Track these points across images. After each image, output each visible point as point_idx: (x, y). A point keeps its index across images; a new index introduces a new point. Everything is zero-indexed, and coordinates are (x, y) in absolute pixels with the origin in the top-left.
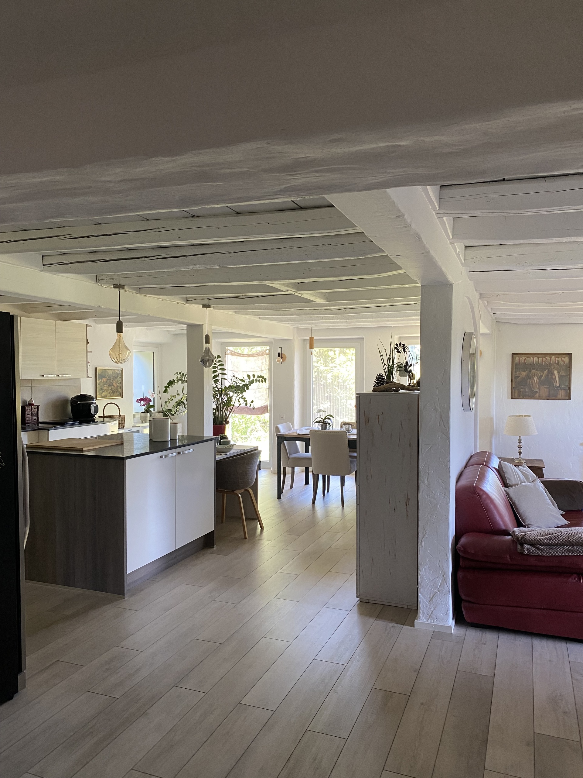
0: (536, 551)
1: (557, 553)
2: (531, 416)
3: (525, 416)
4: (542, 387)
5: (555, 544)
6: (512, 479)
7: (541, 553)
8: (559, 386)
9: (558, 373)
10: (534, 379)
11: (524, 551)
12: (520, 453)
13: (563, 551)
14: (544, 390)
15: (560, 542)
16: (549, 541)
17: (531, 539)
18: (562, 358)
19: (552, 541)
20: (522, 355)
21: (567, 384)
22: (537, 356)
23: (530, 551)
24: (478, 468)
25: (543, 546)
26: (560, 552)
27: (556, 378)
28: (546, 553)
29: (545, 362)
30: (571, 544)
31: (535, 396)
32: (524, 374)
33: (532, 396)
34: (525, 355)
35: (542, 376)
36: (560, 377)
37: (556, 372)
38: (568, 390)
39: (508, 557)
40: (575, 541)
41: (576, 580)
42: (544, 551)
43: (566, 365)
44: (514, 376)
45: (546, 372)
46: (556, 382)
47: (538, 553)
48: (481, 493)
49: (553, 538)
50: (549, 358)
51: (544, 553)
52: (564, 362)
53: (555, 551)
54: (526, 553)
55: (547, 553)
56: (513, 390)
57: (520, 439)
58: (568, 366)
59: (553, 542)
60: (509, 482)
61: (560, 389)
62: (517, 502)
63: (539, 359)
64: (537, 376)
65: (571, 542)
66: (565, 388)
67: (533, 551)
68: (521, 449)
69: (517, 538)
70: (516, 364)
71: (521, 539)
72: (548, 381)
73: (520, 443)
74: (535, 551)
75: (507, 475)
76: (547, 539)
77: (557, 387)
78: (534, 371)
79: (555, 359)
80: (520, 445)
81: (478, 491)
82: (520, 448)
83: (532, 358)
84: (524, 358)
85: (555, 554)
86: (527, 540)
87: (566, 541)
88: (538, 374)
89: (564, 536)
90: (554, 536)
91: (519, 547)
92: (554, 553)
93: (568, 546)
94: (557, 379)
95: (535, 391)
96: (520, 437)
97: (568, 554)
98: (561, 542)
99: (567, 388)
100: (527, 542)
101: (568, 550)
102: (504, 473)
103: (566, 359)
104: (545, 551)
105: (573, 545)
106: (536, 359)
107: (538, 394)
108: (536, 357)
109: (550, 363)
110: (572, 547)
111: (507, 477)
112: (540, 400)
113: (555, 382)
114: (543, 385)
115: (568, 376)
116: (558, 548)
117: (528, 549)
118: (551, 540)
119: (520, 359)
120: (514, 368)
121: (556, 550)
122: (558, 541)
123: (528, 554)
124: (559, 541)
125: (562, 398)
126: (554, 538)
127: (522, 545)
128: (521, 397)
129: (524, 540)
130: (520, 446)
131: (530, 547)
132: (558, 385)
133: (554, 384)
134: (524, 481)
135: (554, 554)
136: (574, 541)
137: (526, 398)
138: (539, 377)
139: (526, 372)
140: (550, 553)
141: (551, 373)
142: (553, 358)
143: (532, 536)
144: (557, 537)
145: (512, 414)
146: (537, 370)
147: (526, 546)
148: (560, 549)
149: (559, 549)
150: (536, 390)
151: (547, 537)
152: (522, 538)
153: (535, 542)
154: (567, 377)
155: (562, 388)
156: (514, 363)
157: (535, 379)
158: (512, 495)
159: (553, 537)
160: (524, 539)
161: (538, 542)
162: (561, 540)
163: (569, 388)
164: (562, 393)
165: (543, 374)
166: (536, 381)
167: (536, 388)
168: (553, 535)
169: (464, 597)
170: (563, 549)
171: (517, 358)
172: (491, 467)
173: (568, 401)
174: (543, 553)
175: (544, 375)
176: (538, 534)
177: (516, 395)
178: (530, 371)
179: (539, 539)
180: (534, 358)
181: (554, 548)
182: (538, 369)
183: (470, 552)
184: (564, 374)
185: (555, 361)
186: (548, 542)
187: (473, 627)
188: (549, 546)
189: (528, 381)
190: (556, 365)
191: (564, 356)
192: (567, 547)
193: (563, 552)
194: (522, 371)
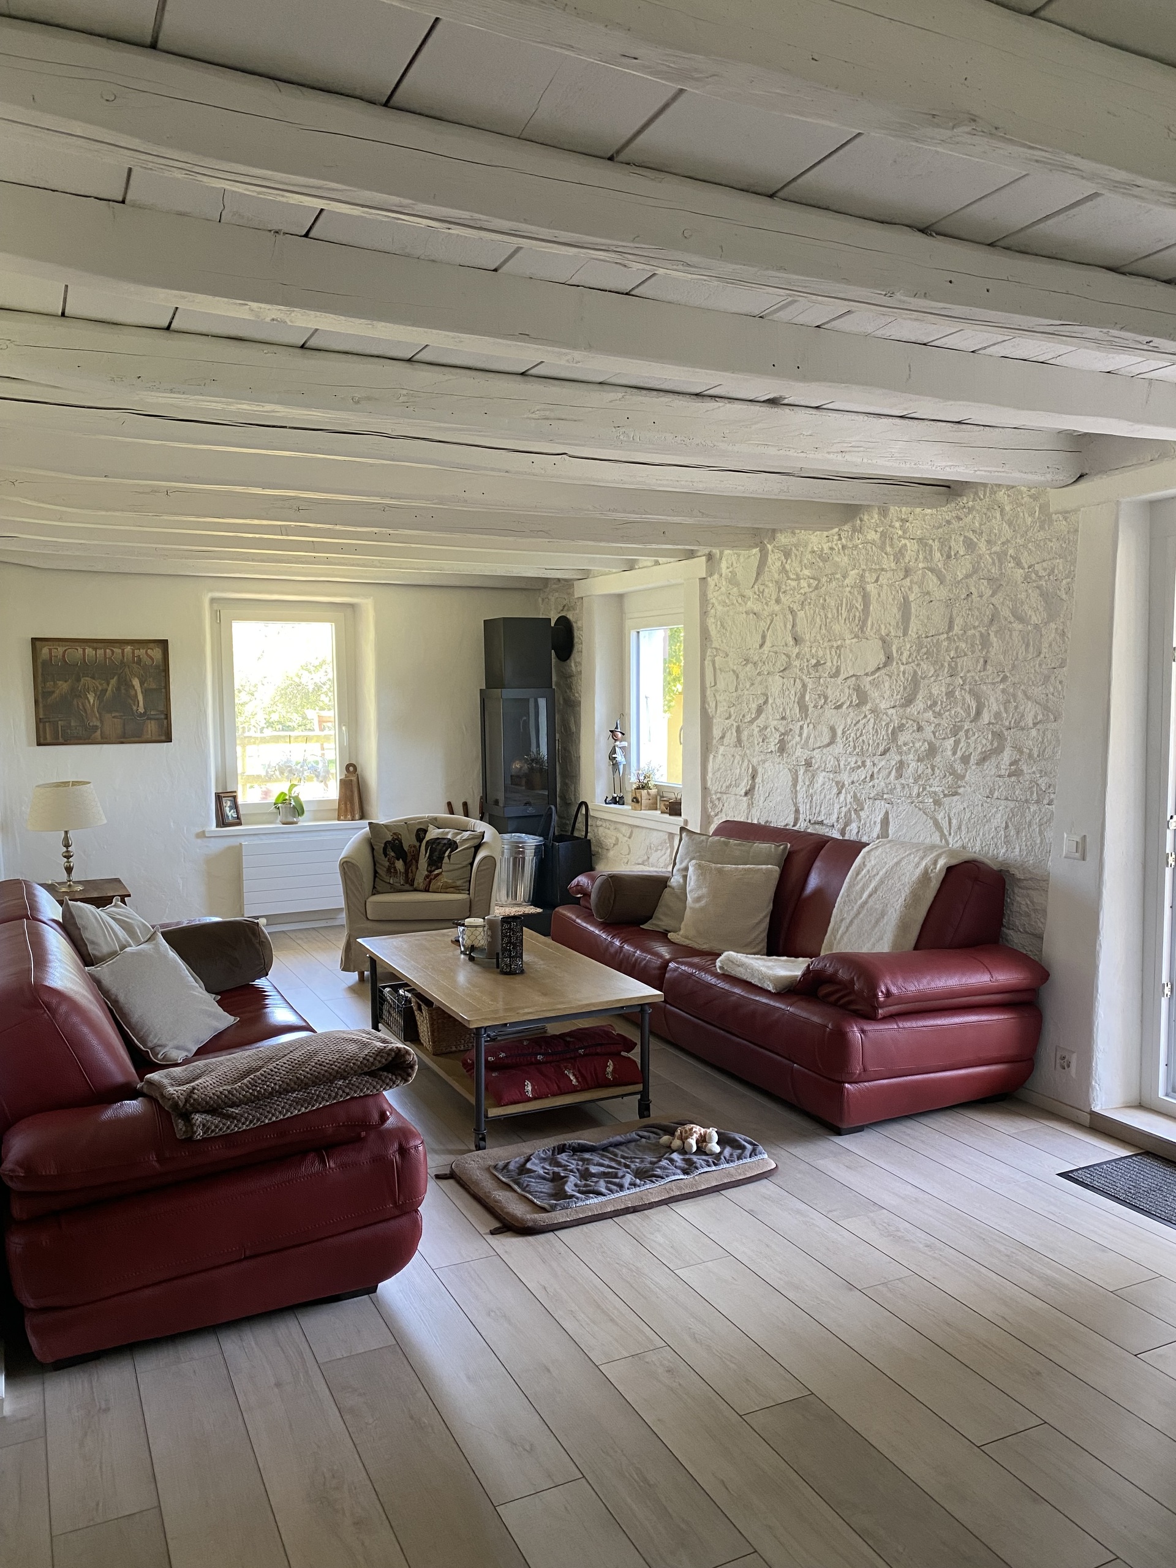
0: (223, 1124)
1: (273, 1115)
2: (89, 783)
3: (75, 783)
4: (108, 717)
5: (267, 1094)
6: (101, 941)
7: (236, 1126)
8: (145, 712)
9: (142, 684)
10: (88, 698)
11: (196, 1132)
12: (69, 870)
13: (287, 1106)
14: (112, 723)
15: (277, 1087)
16: (251, 1091)
17: (210, 1098)
18: (146, 652)
19: (258, 1089)
20: (57, 643)
21: (161, 708)
22: (92, 644)
23: (208, 1128)
24: (21, 931)
25: (238, 1106)
26: (280, 1112)
27: (136, 694)
28: (248, 1123)
29: (110, 658)
30: (303, 1085)
31: (93, 736)
32: (64, 686)
33: (86, 737)
34: (64, 643)
35: (107, 690)
36: (146, 693)
37: (136, 682)
38: (165, 721)
39: (153, 1157)
40: (311, 1075)
41: (317, 1166)
42: (243, 1120)
43: (157, 667)
44: (40, 691)
45: (113, 682)
46: (136, 703)
47: (228, 1128)
48: (54, 1001)
49: (260, 1081)
50: (120, 651)
51: (243, 1124)
52: (152, 659)
53: (268, 1112)
54: (199, 1137)
55: (251, 1122)
56: (41, 725)
57: (66, 838)
58: (161, 668)
59: (263, 1091)
60: (94, 949)
61: (148, 719)
62: (122, 998)
63: (96, 652)
64: (95, 691)
65: (302, 1081)
66: (157, 717)
67: (216, 1127)
68: (71, 859)
69: (175, 1105)
70: (44, 663)
71: (185, 1105)
72: (121, 702)
73: (67, 845)
74: (221, 1125)
75: (86, 935)
76: (248, 1087)
77: (141, 715)
78: (87, 678)
79: (133, 653)
80: (67, 851)
81: (46, 998)
82: (68, 859)
83: (80, 651)
84: (61, 650)
85: (270, 1119)
86: (199, 1104)
87: (290, 1080)
88: (97, 687)
89: (284, 1068)
90: (262, 1075)
91: (181, 1124)
92: (266, 1117)
93: (295, 1091)
94: (140, 697)
95: (91, 724)
96: (66, 832)
97: (299, 1111)
98: (280, 1086)
99: (163, 716)
100: (199, 1107)
101: (297, 1101)
102: (79, 929)
103: (156, 653)
104: (245, 1121)
105: (306, 1087)
106: (89, 651)
107: (99, 732)
108: (90, 647)
109: (122, 662)
110: (304, 1092)
111: (87, 939)
112: (105, 746)
113: (134, 705)
114: (110, 712)
115: (163, 690)
116: (273, 1104)
117: (204, 1125)
118: (257, 1086)
119: (54, 651)
120: (40, 671)
121: (271, 1107)
122: (273, 1085)
123: (205, 1136)
124: (275, 1084)
125: (154, 739)
126: (262, 1081)
127: (186, 1117)
128: (61, 740)
129: (192, 1105)
130: (67, 854)
131: (209, 1117)
132: (141, 710)
133: (132, 709)
134: (128, 942)
135: (267, 1121)
136: (309, 1075)
137: (72, 742)
138: (98, 693)
139: (68, 683)
140: (258, 1120)
141: (125, 684)
142: (128, 649)
143: (209, 1089)
144: (269, 1074)
145: (41, 782)
146: (93, 678)
147: (198, 1118)
148: (280, 1103)
149: (278, 1105)
150: (95, 724)
151: (245, 1081)
152: (187, 1101)
153: (220, 1102)
154: (161, 692)
155: (151, 717)
156: (40, 661)
157: (91, 697)
158: (107, 981)
159: (259, 1079)
160: (192, 1101)
161: (227, 1100)
162: (278, 1080)
163: (168, 716)
164: (151, 727)
165: (108, 685)
166: (92, 701)
167: (94, 719)
168: (258, 1073)
169: (31, 1303)
170: (286, 1103)
171: (45, 651)
172: (45, 920)
173: (166, 744)
174: (240, 1125)
175: (110, 689)
176: (221, 1078)
177: (48, 736)
178: (78, 680)
179: (229, 1092)
180: (84, 650)
181: (266, 1106)
182: (96, 676)
183: (44, 1173)
184: (153, 686)
185: (134, 656)
186: (250, 1093)
187: (59, 1370)
188: (253, 1102)
189: (75, 702)
190: (135, 665)
191: (151, 645)
192: (295, 1095)
193: (287, 1111)
194: (59, 680)
